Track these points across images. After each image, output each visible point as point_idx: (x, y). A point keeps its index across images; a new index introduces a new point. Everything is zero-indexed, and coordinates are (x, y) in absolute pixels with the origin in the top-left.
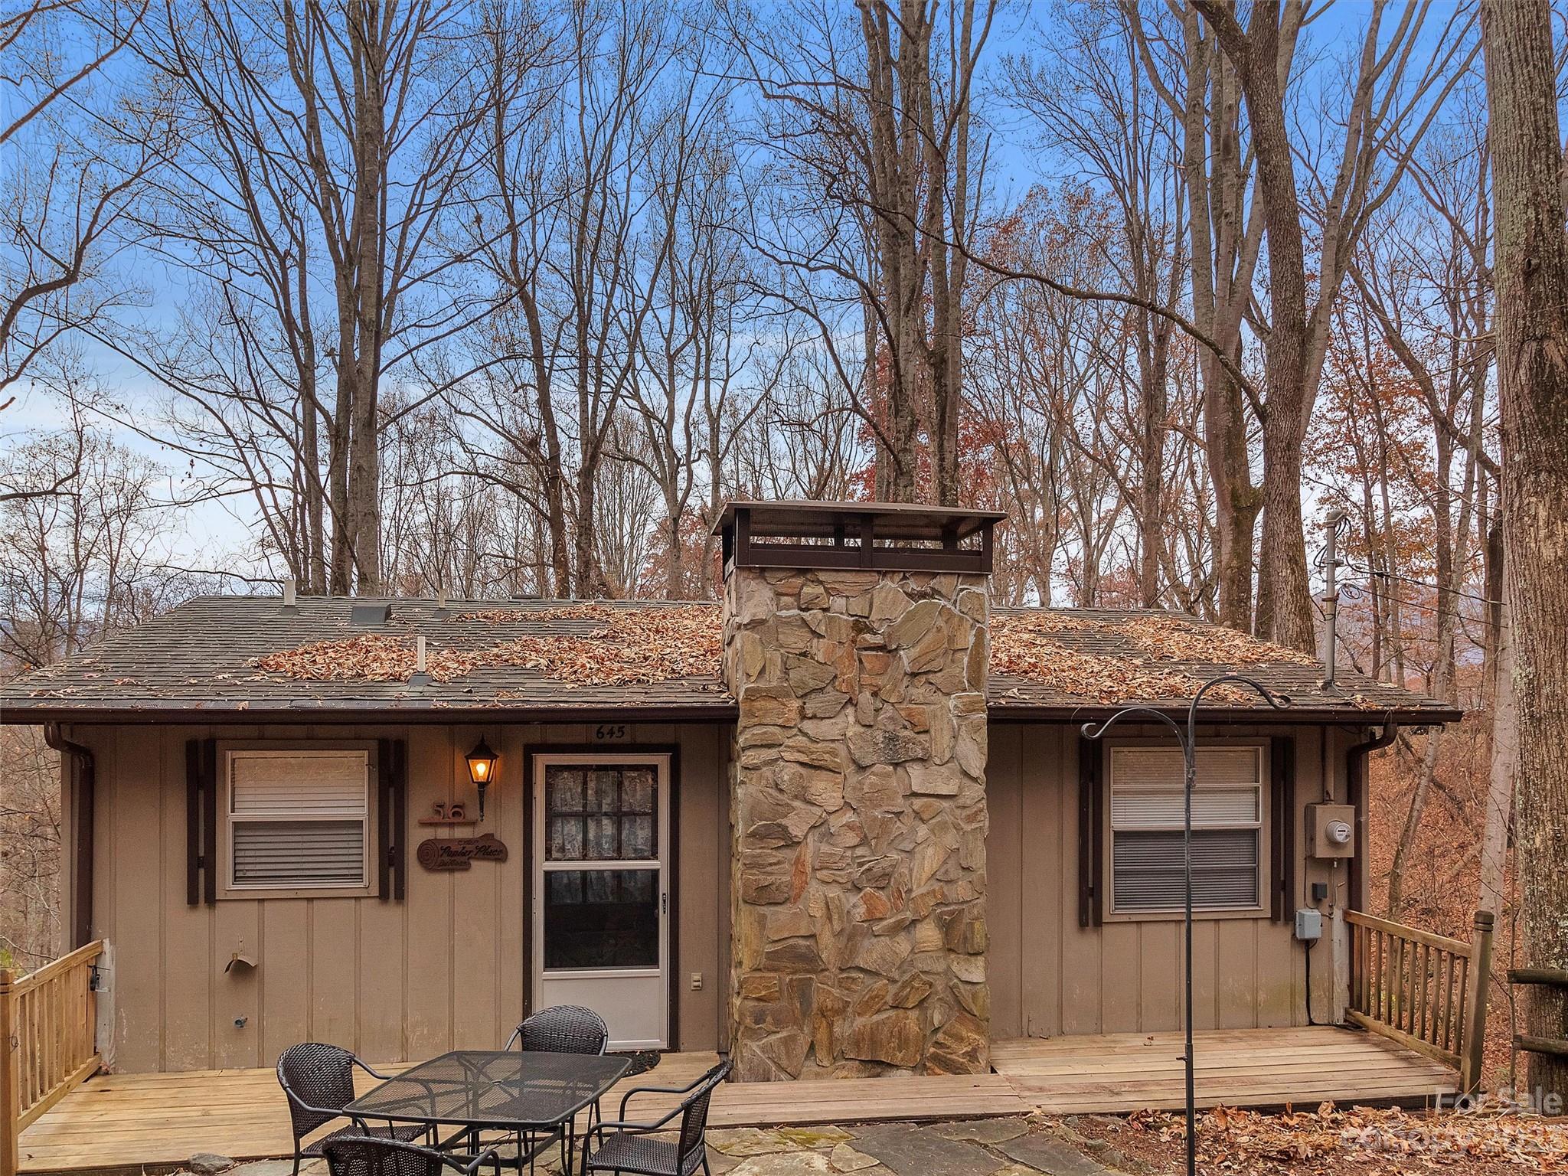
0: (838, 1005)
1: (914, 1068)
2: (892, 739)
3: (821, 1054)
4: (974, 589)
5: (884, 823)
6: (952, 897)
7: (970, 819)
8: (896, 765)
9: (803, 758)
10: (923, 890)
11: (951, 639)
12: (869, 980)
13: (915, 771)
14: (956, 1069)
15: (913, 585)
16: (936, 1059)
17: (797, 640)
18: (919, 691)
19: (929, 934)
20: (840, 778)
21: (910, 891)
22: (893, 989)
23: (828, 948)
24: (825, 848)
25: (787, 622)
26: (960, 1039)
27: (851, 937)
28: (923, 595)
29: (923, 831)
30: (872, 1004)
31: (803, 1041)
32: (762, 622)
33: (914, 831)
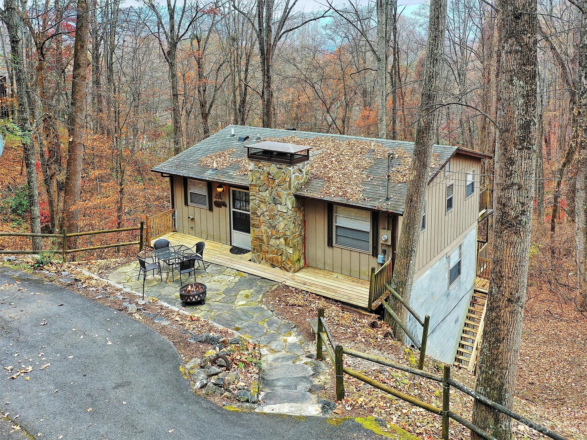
0: (266, 251)
1: (280, 268)
2: (274, 198)
3: (264, 260)
4: (289, 168)
5: (273, 216)
6: (287, 234)
7: (290, 218)
8: (275, 204)
9: (259, 199)
10: (281, 231)
11: (285, 179)
12: (272, 247)
13: (279, 206)
14: (287, 271)
15: (278, 166)
16: (283, 267)
17: (258, 175)
18: (279, 189)
19: (282, 240)
20: (266, 205)
21: (279, 231)
22: (276, 250)
23: (265, 239)
24: (264, 219)
25: (256, 171)
26: (288, 264)
27: (269, 238)
28: (280, 168)
29: (281, 219)
30: (272, 253)
31: (261, 256)
32: (252, 170)
33: (279, 218)
